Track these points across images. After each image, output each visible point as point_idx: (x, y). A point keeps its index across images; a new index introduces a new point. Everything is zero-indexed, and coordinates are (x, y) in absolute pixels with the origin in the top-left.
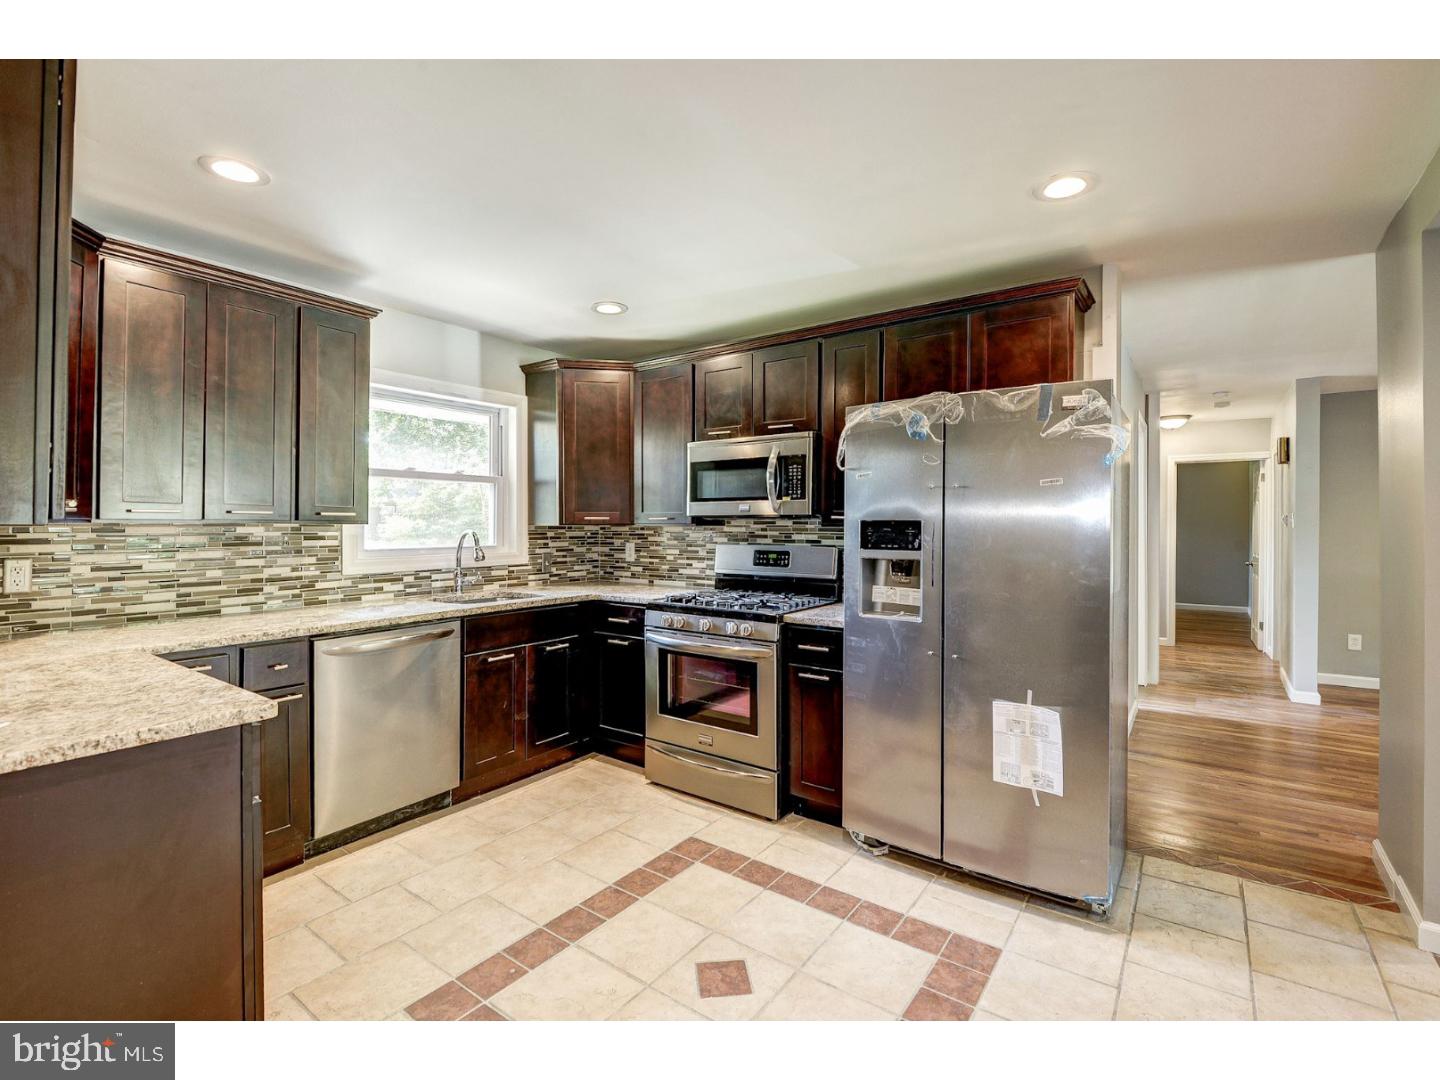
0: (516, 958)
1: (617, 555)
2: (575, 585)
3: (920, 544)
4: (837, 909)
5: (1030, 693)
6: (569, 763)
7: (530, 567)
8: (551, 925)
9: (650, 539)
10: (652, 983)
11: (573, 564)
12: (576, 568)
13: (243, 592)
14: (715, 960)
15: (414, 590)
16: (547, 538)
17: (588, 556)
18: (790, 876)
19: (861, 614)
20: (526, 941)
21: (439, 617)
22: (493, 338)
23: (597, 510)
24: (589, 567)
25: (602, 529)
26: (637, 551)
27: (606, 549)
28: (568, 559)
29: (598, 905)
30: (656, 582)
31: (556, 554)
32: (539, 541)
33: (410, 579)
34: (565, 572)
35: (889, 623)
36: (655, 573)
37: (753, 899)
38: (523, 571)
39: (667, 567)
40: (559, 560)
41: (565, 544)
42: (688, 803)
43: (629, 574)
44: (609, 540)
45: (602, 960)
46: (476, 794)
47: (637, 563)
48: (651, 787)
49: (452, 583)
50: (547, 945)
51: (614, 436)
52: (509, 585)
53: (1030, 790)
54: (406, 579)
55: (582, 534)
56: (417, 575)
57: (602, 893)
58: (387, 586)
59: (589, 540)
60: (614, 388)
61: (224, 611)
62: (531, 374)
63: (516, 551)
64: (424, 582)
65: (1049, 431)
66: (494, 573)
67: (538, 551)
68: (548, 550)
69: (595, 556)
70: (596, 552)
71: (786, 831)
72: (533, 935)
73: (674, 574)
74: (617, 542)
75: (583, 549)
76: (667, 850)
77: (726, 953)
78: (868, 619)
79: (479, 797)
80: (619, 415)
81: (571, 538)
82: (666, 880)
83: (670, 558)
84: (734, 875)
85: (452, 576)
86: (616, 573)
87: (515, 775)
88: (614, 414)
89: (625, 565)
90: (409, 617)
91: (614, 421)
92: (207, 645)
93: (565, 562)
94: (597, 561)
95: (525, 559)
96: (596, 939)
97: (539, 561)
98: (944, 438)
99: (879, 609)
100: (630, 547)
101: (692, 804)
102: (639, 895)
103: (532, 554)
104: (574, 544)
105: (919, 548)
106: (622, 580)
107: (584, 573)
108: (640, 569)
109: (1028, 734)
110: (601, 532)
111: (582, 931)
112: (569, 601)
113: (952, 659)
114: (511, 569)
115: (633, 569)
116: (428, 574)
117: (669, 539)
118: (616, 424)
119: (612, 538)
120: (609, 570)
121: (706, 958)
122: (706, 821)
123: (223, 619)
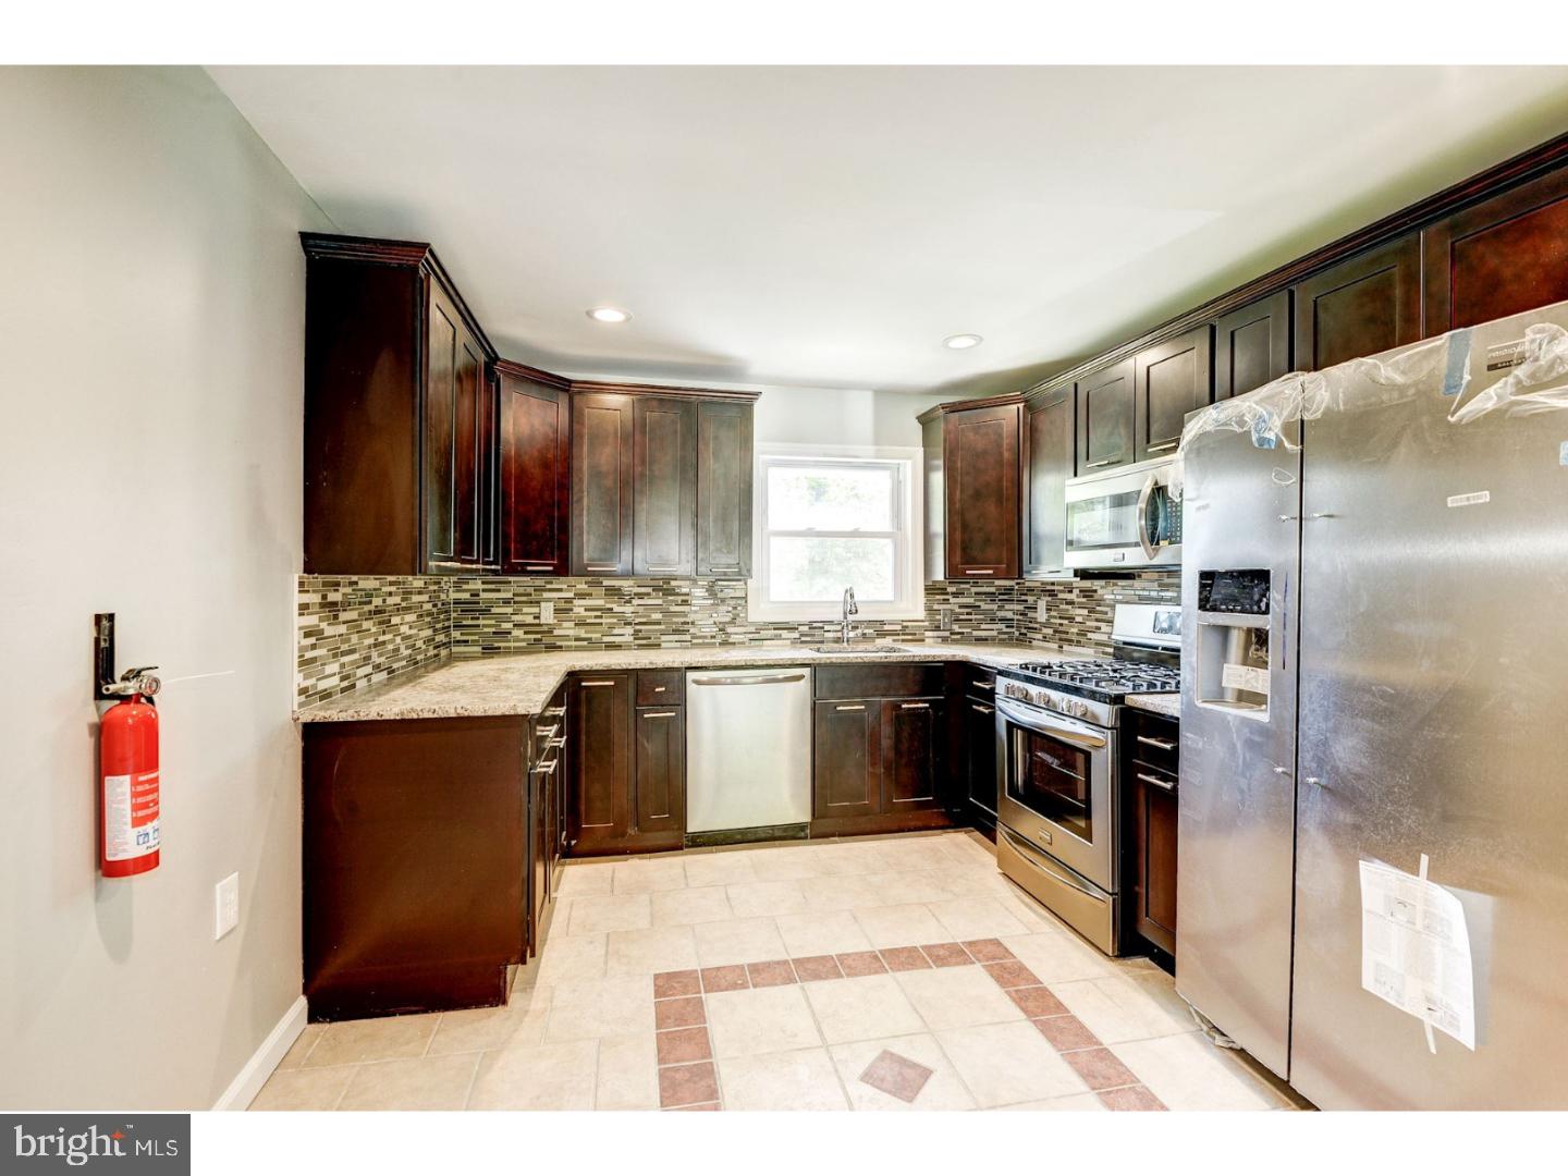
0: (750, 973)
1: (1030, 615)
2: (982, 645)
3: (1268, 605)
4: (1094, 1077)
5: (1424, 859)
6: (940, 831)
7: (926, 624)
8: (796, 961)
9: (1061, 596)
10: (832, 1045)
11: (980, 622)
12: (983, 626)
13: (676, 632)
14: (905, 1056)
15: (808, 639)
16: (947, 594)
17: (1001, 614)
18: (1073, 1019)
19: (1199, 704)
20: (768, 965)
21: (789, 662)
22: (886, 395)
23: (984, 563)
24: (1002, 626)
25: (1018, 584)
26: (1048, 610)
27: (1021, 607)
28: (973, 617)
29: (850, 962)
30: (1066, 647)
31: (958, 610)
32: (938, 597)
33: (805, 629)
34: (969, 630)
35: (1229, 718)
36: (1064, 636)
37: (1003, 1023)
38: (919, 627)
39: (1075, 630)
40: (962, 617)
41: (970, 601)
42: (1027, 905)
43: (1040, 636)
44: (1023, 598)
45: (810, 1006)
46: (833, 835)
47: (1047, 625)
48: (1001, 878)
49: (839, 635)
50: (781, 975)
51: (1000, 480)
52: (903, 641)
53: (1419, 1023)
54: (801, 628)
55: (993, 590)
56: (811, 625)
57: (861, 955)
58: (785, 634)
59: (1001, 597)
60: (1000, 426)
61: (663, 645)
62: (928, 422)
63: (914, 607)
64: (817, 632)
65: (1463, 411)
66: (886, 627)
67: (936, 607)
68: (948, 607)
69: (1009, 615)
70: (1011, 610)
71: (1120, 973)
72: (778, 963)
73: (1083, 640)
74: (1031, 599)
75: (995, 607)
76: (959, 941)
77: (921, 1054)
78: (1205, 709)
79: (836, 839)
80: (1006, 455)
81: (976, 593)
82: (931, 967)
83: (1078, 619)
84: (1006, 992)
85: (839, 628)
86: (1029, 635)
87: (875, 827)
88: (1001, 454)
89: (1035, 626)
90: (762, 660)
91: (1000, 463)
92: (613, 667)
93: (971, 620)
94: (1013, 620)
95: (920, 614)
96: (821, 990)
97: (938, 617)
98: (1302, 443)
99: (1230, 697)
100: (1042, 604)
101: (1031, 908)
102: (891, 968)
103: (930, 610)
104: (981, 601)
105: (1266, 612)
106: (1035, 643)
107: (995, 633)
108: (1050, 631)
109: (1419, 926)
110: (1016, 587)
111: (817, 976)
112: (930, 659)
113: (1308, 784)
114: (905, 624)
115: (1045, 631)
116: (820, 625)
117: (1078, 596)
118: (1002, 466)
119: (1026, 595)
120: (1024, 631)
121: (899, 1049)
122: (1028, 929)
123: (662, 651)
